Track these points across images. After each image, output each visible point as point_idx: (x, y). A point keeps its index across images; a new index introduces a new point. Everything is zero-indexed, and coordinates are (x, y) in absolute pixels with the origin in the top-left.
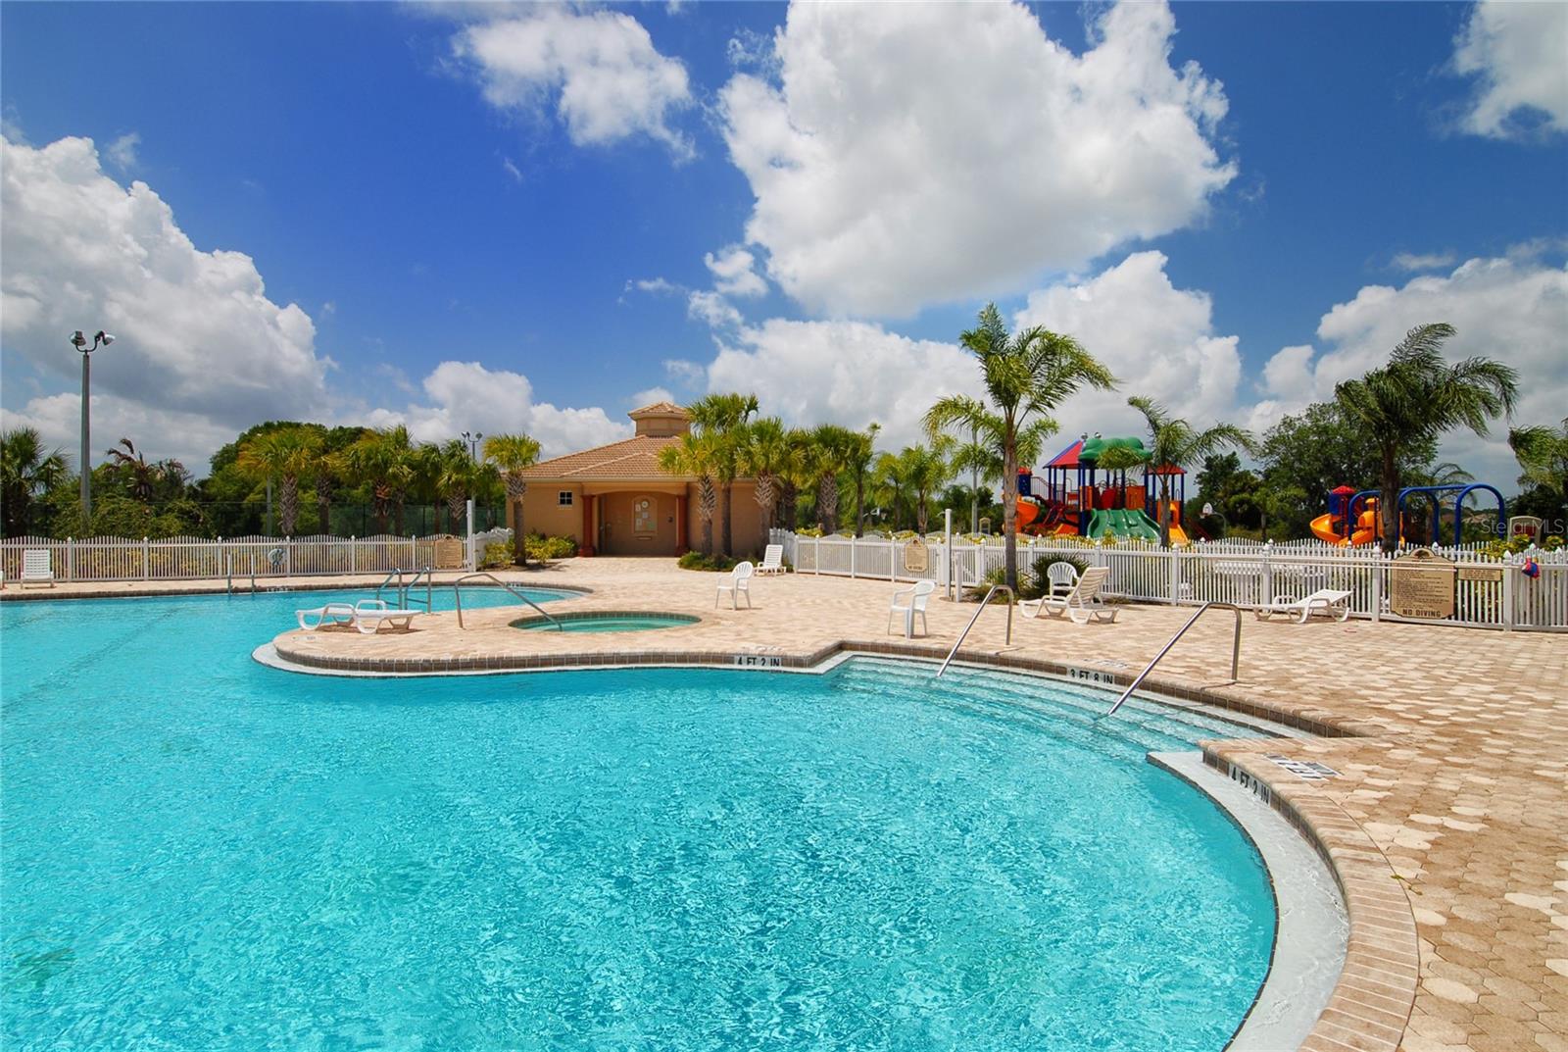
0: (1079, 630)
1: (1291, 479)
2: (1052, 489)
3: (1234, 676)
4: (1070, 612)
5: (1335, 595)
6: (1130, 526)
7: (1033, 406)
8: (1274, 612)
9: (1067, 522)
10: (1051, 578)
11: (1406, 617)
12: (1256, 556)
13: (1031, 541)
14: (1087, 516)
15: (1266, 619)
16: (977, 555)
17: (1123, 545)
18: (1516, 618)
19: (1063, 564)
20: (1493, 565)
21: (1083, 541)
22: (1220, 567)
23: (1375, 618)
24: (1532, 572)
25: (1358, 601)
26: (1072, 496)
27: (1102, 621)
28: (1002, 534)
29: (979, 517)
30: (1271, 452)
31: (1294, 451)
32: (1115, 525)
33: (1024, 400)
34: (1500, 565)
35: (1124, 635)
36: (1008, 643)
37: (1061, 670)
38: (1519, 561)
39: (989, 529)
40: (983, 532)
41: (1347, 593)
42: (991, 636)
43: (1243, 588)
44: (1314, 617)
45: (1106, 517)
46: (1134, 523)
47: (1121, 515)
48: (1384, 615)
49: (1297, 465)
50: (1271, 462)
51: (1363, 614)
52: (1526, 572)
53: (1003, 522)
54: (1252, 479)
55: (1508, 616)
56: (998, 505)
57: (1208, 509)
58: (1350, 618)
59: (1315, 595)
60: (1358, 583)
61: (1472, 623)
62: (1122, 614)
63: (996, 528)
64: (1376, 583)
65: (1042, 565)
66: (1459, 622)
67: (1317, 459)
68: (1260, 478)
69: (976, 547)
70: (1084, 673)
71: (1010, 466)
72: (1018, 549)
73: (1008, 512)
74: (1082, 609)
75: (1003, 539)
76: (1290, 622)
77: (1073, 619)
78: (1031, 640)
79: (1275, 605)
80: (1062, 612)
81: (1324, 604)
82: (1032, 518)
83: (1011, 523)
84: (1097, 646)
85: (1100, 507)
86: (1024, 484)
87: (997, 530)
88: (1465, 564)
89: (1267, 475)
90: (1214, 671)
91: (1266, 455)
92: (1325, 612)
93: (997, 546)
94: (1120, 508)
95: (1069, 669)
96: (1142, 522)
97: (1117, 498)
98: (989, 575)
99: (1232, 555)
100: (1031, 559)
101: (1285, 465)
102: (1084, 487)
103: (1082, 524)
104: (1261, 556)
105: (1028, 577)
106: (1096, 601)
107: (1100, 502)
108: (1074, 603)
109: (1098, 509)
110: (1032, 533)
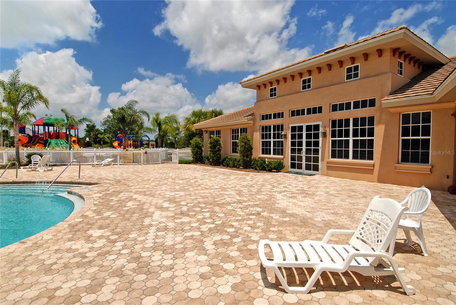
0: (41, 173)
1: (111, 132)
2: (34, 132)
3: (79, 177)
4: (39, 169)
5: (109, 160)
6: (61, 144)
7: (23, 107)
8: (97, 165)
9: (40, 143)
10: (32, 160)
11: (124, 163)
12: (92, 151)
13: (25, 149)
14: (47, 141)
15: (94, 166)
16: (4, 154)
17: (58, 150)
18: (144, 162)
19: (37, 155)
20: (139, 152)
21: (45, 149)
22: (85, 155)
23: (119, 164)
24: (146, 153)
25: (115, 161)
26: (41, 134)
27: (49, 170)
28: (14, 147)
29: (4, 141)
30: (105, 124)
31: (111, 124)
32: (56, 144)
33: (21, 105)
34: (141, 152)
35: (54, 173)
36: (17, 178)
37: (34, 182)
38: (144, 151)
39: (8, 145)
40: (6, 146)
41: (113, 159)
42: (10, 177)
43: (90, 160)
44: (104, 165)
45: (53, 141)
46: (63, 143)
47: (58, 141)
48: (120, 164)
49: (112, 128)
50: (105, 127)
51: (116, 164)
52: (145, 153)
53: (14, 143)
54: (101, 131)
55: (142, 162)
56: (12, 137)
57: (87, 139)
58: (113, 165)
59: (106, 160)
60: (115, 156)
61: (136, 164)
62: (55, 168)
63: (12, 145)
64: (118, 156)
65: (29, 156)
66: (134, 164)
67: (117, 127)
68: (103, 131)
69: (4, 151)
70: (41, 182)
71: (16, 125)
72: (20, 152)
73: (16, 140)
74: (42, 167)
75: (15, 149)
76: (100, 166)
77: (39, 170)
78: (24, 177)
79: (96, 163)
80: (36, 169)
81: (107, 162)
82: (26, 141)
83: (17, 143)
84: (46, 176)
85: (51, 138)
86: (22, 130)
87: (12, 146)
88: (135, 152)
89: (105, 130)
90: (76, 177)
91: (104, 125)
92: (108, 164)
93: (12, 151)
94: (58, 139)
95: (36, 182)
96: (65, 143)
97: (57, 136)
98: (9, 160)
99: (89, 151)
100: (25, 155)
101: (109, 128)
102: (45, 132)
103: (45, 144)
104: (94, 151)
105: (24, 160)
106: (47, 165)
107: (51, 137)
108: (40, 166)
109: (50, 139)
110: (27, 147)
